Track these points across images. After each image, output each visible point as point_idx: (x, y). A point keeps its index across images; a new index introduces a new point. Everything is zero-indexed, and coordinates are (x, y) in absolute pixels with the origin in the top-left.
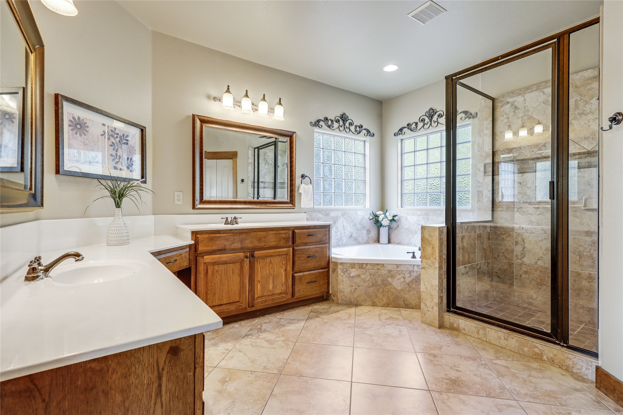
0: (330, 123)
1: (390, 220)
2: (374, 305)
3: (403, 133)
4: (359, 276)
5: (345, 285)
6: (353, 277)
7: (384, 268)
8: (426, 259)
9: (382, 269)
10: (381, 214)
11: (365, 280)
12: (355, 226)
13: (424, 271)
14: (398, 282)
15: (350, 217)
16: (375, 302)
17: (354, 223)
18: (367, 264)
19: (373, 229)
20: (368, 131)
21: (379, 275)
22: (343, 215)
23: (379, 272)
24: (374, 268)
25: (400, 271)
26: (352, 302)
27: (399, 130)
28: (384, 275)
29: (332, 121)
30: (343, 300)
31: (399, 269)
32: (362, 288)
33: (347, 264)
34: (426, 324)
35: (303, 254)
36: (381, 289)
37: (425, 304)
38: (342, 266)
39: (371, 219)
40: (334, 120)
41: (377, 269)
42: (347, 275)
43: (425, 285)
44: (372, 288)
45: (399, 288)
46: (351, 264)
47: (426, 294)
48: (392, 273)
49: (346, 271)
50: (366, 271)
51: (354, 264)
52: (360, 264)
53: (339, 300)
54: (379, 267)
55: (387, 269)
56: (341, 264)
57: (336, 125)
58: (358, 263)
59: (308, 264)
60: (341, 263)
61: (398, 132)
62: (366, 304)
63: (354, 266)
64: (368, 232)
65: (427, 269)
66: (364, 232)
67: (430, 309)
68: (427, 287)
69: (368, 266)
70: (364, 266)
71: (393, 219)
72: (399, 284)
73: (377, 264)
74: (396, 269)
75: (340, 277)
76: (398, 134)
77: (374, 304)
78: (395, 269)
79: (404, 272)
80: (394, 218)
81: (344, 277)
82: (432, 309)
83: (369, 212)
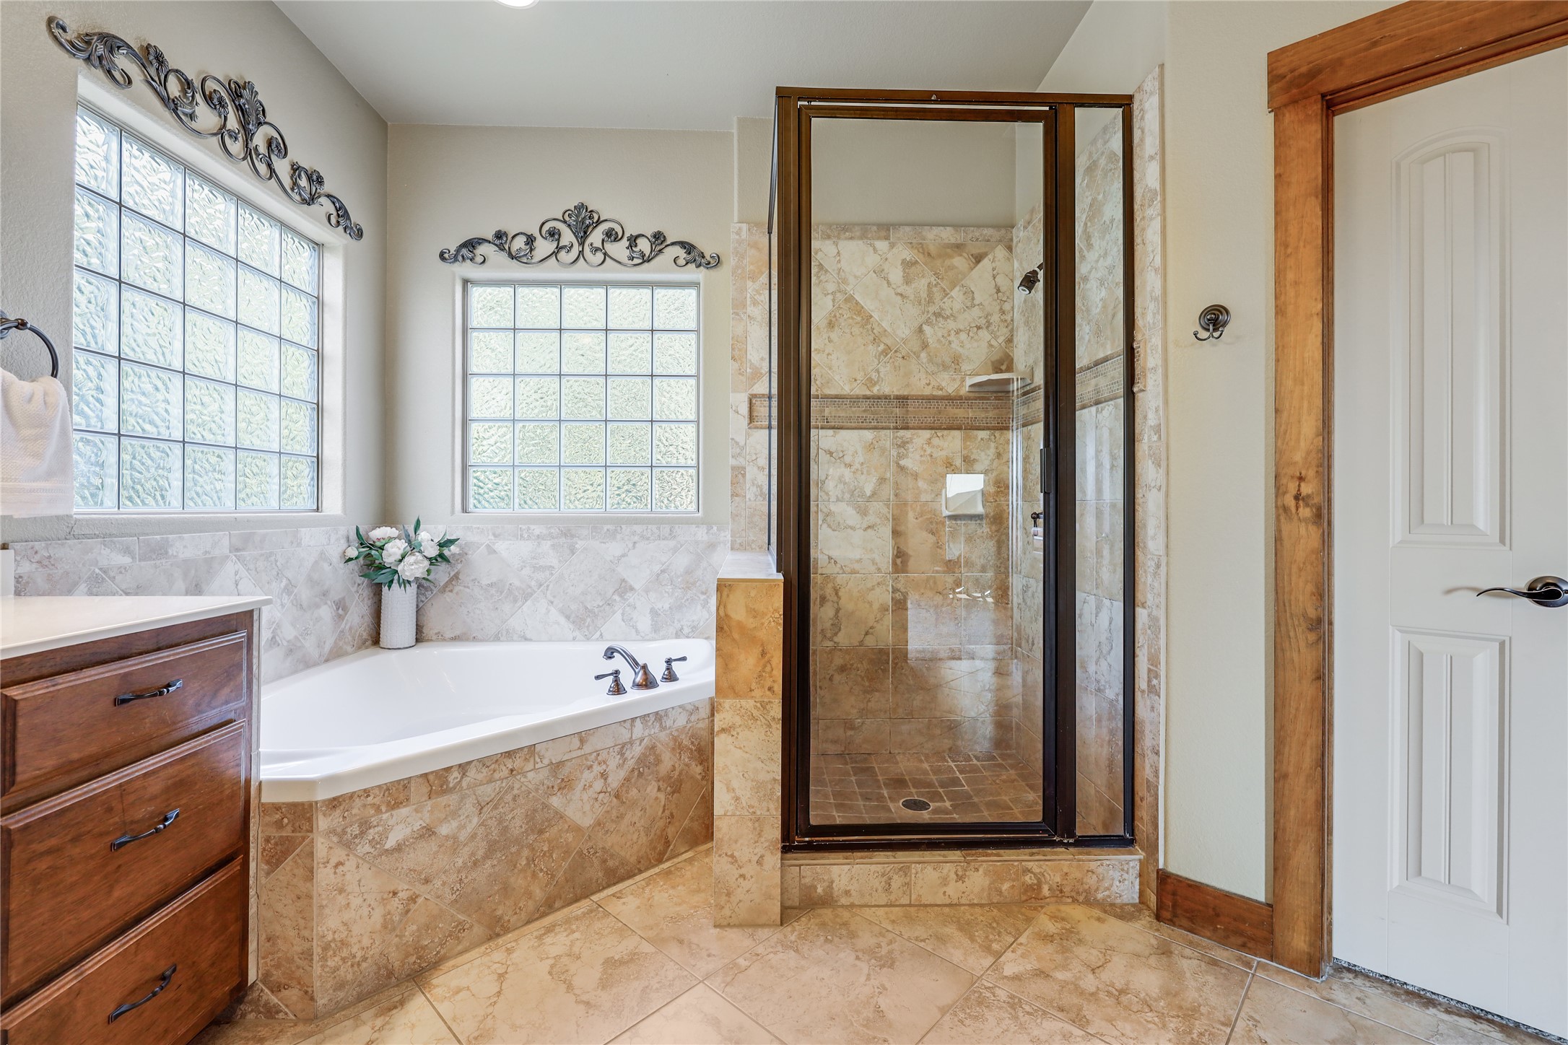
0: (174, 88)
1: (430, 559)
2: (496, 930)
3: (479, 259)
4: (428, 832)
5: (356, 902)
6: (399, 848)
7: (535, 763)
8: (737, 695)
9: (530, 766)
10: (390, 539)
11: (455, 838)
12: (289, 593)
13: (730, 739)
14: (585, 797)
15: (271, 553)
16: (499, 919)
17: (284, 582)
18: (463, 767)
19: (357, 596)
20: (342, 212)
21: (514, 799)
22: (237, 550)
23: (517, 786)
24: (497, 776)
25: (591, 754)
26: (390, 974)
27: (464, 245)
28: (537, 790)
29: (187, 84)
30: (341, 986)
31: (588, 748)
32: (444, 884)
33: (367, 792)
34: (735, 926)
35: (76, 840)
36: (526, 852)
37: (732, 856)
38: (338, 812)
39: (350, 559)
40: (197, 84)
41: (506, 772)
42: (367, 848)
43: (730, 789)
44: (489, 863)
45: (587, 822)
46: (387, 789)
47: (733, 820)
48: (565, 772)
49: (362, 833)
50: (462, 798)
51: (405, 784)
52: (431, 778)
53: (318, 995)
54: (518, 763)
55: (546, 762)
56: (334, 803)
57: (206, 117)
58: (425, 775)
59: (117, 893)
60: (334, 799)
61: (458, 250)
62: (460, 948)
63: (402, 797)
64: (340, 611)
65: (739, 730)
66: (326, 612)
67: (749, 870)
68: (739, 793)
69: (472, 773)
70: (454, 777)
71: (441, 556)
72: (587, 808)
73: (509, 754)
74: (580, 753)
75: (324, 876)
76: (460, 258)
77: (498, 930)
78: (574, 754)
79: (603, 755)
80: (446, 552)
81: (350, 864)
82: (758, 868)
83: (342, 531)
